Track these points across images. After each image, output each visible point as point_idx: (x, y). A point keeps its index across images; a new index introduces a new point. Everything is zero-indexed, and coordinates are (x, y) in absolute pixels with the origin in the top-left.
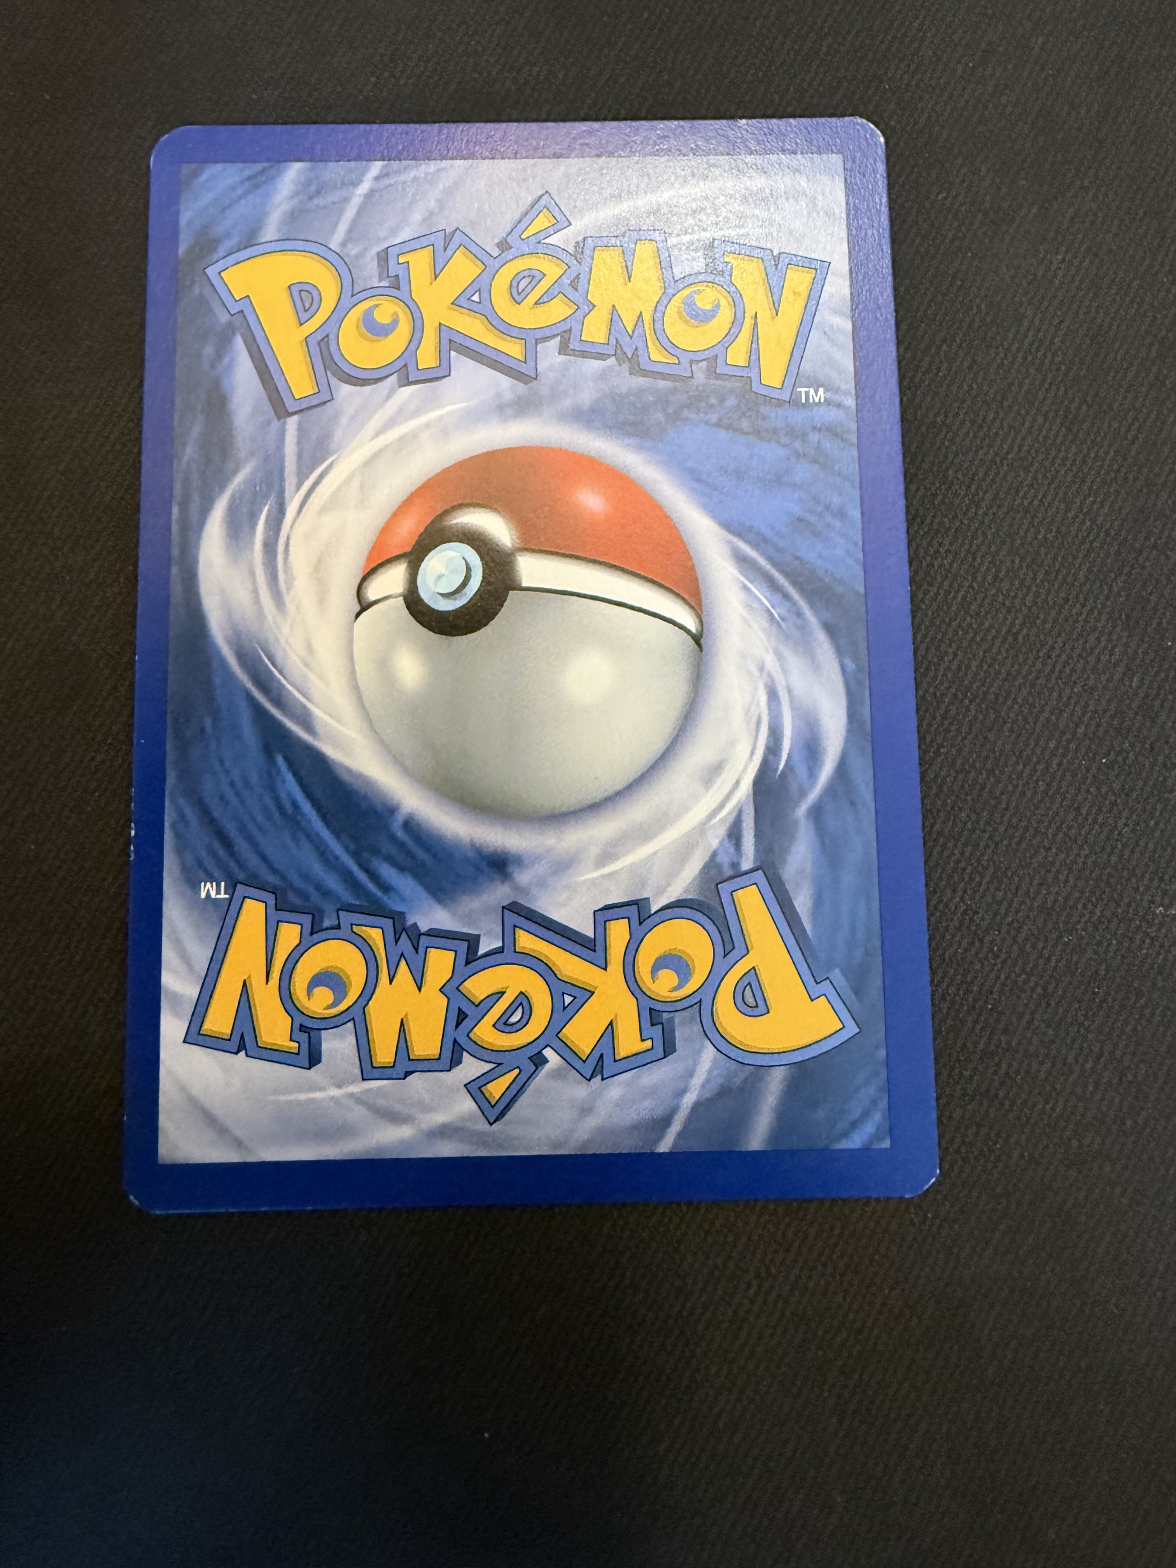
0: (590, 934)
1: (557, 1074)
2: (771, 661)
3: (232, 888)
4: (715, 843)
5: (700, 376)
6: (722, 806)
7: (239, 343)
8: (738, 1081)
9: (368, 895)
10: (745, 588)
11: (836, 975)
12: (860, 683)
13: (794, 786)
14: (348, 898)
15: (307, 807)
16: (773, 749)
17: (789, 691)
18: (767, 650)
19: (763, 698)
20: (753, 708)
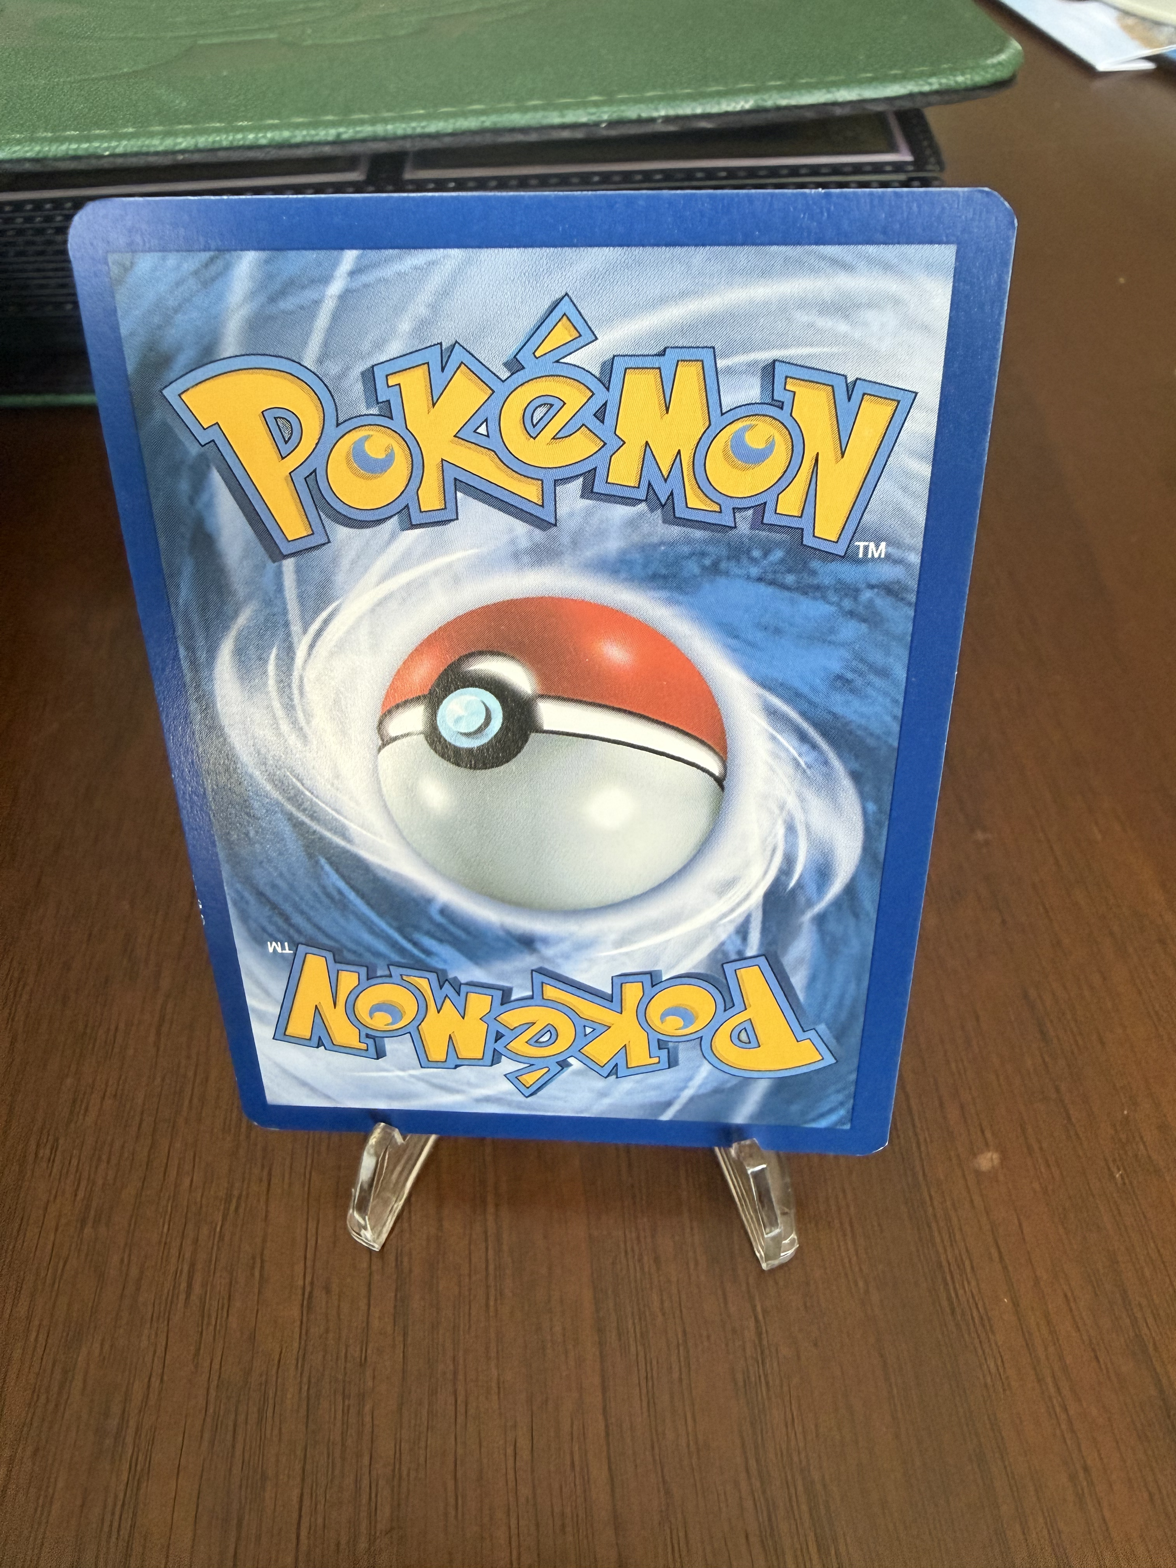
0: (609, 991)
1: (578, 1073)
2: (792, 802)
3: (295, 945)
4: (723, 937)
5: (744, 527)
6: (732, 910)
7: (216, 478)
8: (729, 1085)
9: (412, 956)
10: (773, 738)
11: (822, 1028)
12: (879, 824)
13: (802, 900)
14: (396, 957)
15: (352, 896)
16: (786, 870)
17: (808, 827)
18: (789, 792)
19: (781, 830)
20: (769, 839)
